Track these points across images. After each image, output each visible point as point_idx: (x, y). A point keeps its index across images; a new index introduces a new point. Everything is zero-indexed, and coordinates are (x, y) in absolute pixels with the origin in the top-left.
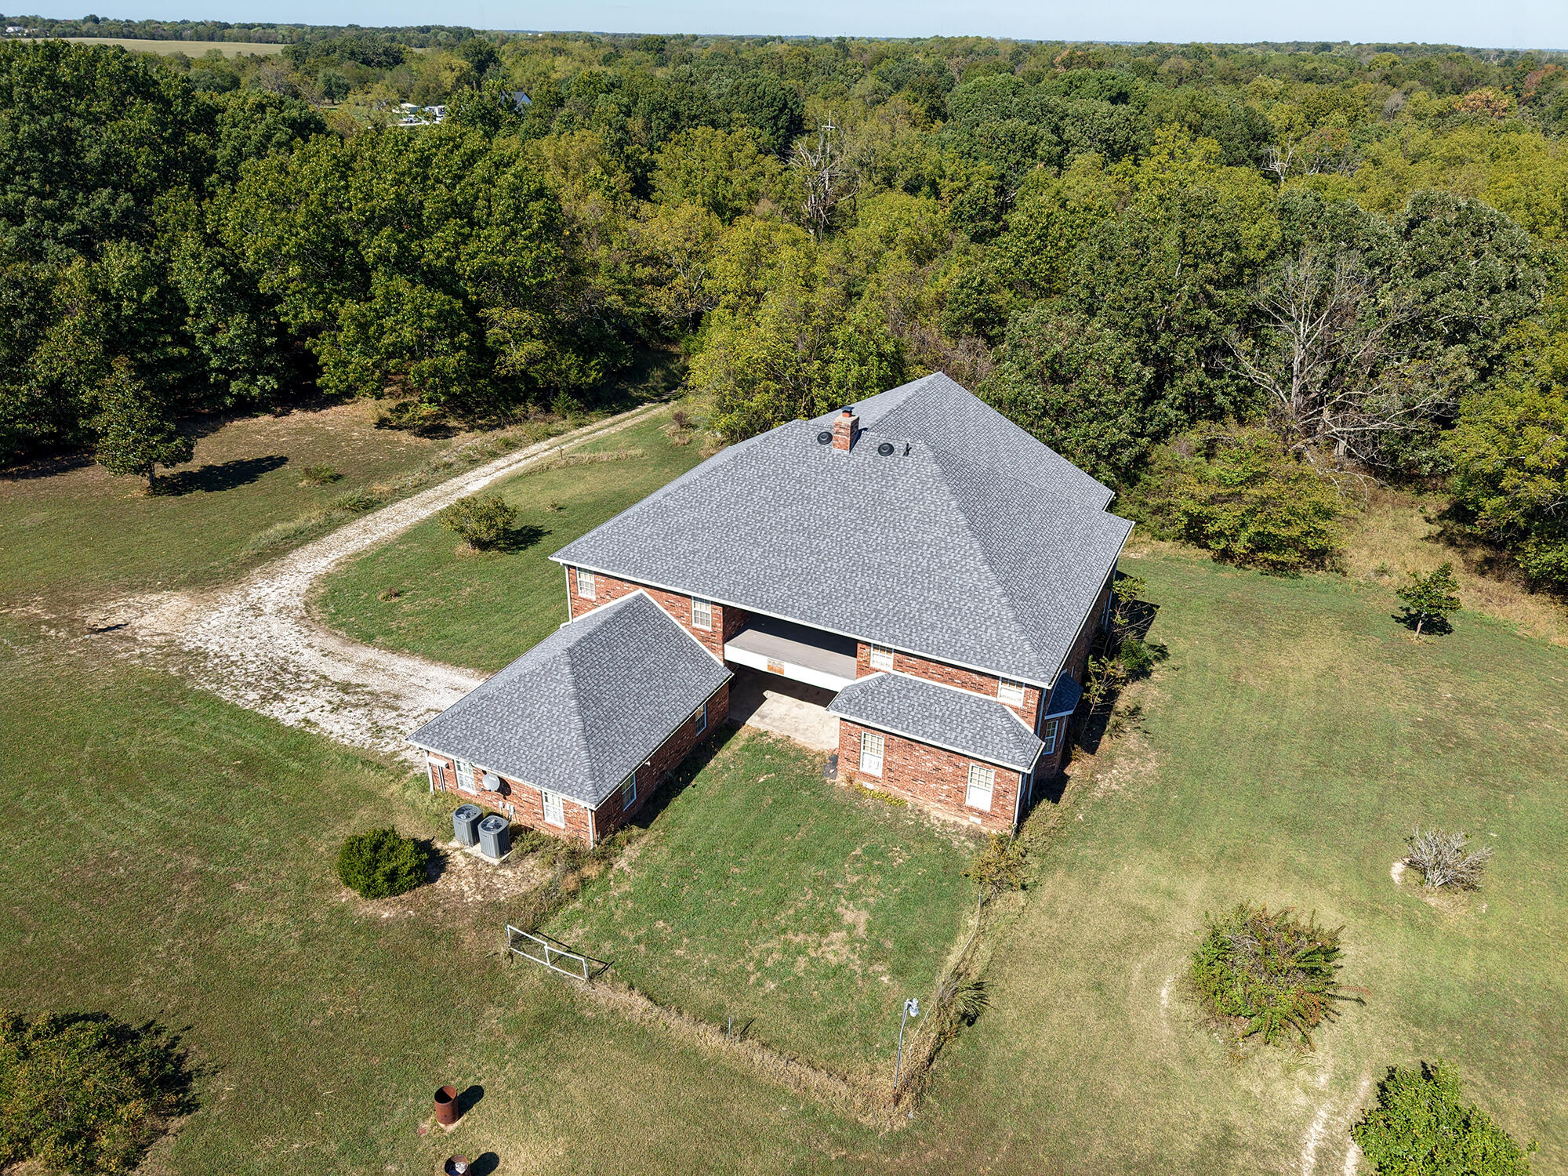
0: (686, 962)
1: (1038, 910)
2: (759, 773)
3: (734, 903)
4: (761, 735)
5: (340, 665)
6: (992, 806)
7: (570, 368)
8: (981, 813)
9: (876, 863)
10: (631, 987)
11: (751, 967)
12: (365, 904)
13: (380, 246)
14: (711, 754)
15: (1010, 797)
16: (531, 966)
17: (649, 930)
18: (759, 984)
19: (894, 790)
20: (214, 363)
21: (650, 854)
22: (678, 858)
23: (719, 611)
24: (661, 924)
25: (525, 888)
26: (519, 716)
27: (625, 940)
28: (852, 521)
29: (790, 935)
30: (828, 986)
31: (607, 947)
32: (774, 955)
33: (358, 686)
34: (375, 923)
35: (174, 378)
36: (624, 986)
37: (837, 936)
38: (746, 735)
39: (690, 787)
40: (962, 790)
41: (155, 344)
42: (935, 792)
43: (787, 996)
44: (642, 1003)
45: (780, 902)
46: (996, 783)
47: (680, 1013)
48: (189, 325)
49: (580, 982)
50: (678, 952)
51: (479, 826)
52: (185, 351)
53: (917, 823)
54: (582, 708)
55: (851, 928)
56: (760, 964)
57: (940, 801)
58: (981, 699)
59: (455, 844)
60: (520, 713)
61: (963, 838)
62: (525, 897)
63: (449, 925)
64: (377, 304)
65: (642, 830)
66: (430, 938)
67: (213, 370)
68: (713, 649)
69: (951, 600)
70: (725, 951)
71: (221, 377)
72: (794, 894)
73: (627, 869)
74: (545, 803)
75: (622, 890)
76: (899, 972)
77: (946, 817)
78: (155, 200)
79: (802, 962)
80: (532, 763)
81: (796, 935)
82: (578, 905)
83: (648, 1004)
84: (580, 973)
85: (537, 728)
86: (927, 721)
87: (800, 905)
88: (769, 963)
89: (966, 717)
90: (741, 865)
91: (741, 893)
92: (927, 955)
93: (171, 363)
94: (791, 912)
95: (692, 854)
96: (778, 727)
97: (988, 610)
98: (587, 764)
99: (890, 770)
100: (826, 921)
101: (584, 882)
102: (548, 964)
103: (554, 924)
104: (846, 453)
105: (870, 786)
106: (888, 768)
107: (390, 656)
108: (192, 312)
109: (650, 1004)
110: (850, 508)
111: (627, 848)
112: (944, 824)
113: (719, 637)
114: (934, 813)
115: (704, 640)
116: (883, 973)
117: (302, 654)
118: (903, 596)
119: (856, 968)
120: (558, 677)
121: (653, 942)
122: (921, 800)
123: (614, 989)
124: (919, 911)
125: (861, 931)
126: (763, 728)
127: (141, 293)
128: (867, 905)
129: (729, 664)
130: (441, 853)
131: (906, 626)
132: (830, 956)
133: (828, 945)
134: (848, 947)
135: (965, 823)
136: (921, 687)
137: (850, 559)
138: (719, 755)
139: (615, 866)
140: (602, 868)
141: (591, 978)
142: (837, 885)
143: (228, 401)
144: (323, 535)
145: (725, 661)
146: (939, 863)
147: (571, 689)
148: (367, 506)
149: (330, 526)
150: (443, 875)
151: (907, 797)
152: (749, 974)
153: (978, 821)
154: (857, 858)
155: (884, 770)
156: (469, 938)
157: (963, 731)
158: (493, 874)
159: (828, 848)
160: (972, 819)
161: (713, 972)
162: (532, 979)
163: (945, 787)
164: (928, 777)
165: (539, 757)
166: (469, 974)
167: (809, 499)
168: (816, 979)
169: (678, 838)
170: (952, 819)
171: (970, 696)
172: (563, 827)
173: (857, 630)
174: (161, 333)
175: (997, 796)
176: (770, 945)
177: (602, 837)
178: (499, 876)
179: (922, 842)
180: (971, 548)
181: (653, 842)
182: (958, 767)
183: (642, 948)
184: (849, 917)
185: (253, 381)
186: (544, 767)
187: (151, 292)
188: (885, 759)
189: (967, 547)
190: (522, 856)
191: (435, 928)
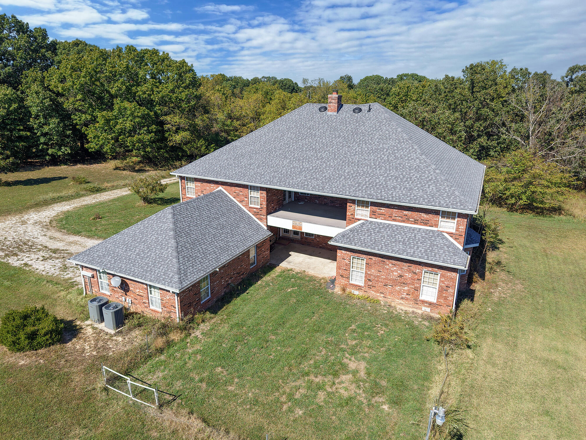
0: (235, 395)
1: (483, 362)
2: (288, 287)
3: (272, 357)
4: (289, 271)
5: (57, 242)
6: (438, 298)
7: (202, 146)
8: (430, 304)
9: (366, 333)
10: (191, 413)
11: (284, 399)
12: (10, 355)
13: (117, 86)
14: (259, 278)
15: (450, 290)
16: (117, 398)
17: (211, 372)
18: (290, 410)
19: (372, 293)
20: (42, 140)
21: (216, 328)
22: (235, 330)
23: (264, 193)
24: (219, 369)
25: (128, 347)
26: (138, 242)
27: (192, 380)
28: (340, 143)
29: (312, 377)
30: (343, 412)
31: (178, 385)
32: (301, 390)
33: (63, 250)
34: (12, 368)
35: (22, 145)
36: (184, 411)
37: (346, 378)
38: (280, 270)
39: (245, 294)
40: (417, 289)
41: (14, 129)
42: (399, 292)
43: (312, 420)
44: (196, 424)
45: (303, 356)
46: (441, 281)
47: (227, 432)
48: (32, 122)
49: (152, 409)
50: (230, 388)
51: (103, 308)
52: (29, 134)
53: (389, 312)
54: (177, 235)
55: (355, 373)
56: (290, 397)
57: (402, 298)
58: (427, 230)
59: (88, 322)
60: (139, 240)
61: (420, 320)
62: (127, 353)
63: (66, 370)
64: (115, 112)
65: (212, 315)
66: (48, 378)
67: (41, 143)
68: (260, 219)
69: (404, 174)
70: (265, 386)
71: (45, 147)
72: (313, 352)
73: (200, 336)
74: (150, 295)
75: (195, 348)
76: (395, 402)
77: (407, 309)
78: (24, 72)
79: (321, 396)
80: (142, 267)
81: (316, 377)
82: (162, 357)
83: (202, 425)
84: (153, 403)
85: (147, 248)
86: (394, 244)
87: (317, 358)
88: (297, 396)
89: (419, 240)
90: (277, 334)
91: (277, 350)
92: (413, 390)
93: (21, 138)
94: (312, 362)
95: (244, 328)
96: (298, 267)
97: (428, 177)
98: (176, 265)
99: (370, 280)
100: (337, 368)
101: (169, 344)
102: (131, 396)
103: (144, 369)
104: (335, 113)
105: (356, 293)
106: (368, 279)
107: (86, 239)
108: (33, 116)
109: (203, 425)
110: (339, 137)
111: (202, 325)
112: (406, 313)
113: (264, 211)
114: (398, 307)
115: (256, 214)
116: (383, 403)
117: (39, 238)
118: (375, 174)
119: (362, 399)
120: (164, 220)
121: (212, 382)
122: (389, 300)
123: (177, 414)
124: (401, 362)
125: (362, 374)
126: (289, 267)
127: (10, 106)
128: (364, 358)
129: (271, 228)
130: (78, 327)
131: (378, 189)
132: (342, 391)
133: (340, 383)
134: (354, 385)
135: (420, 312)
136: (388, 226)
137: (341, 160)
138: (264, 279)
139: (193, 335)
140: (183, 335)
141: (161, 406)
142: (342, 346)
143: (47, 157)
144: (72, 199)
145: (268, 226)
146: (408, 333)
147: (171, 226)
148: (98, 190)
149: (78, 196)
150: (74, 340)
151: (380, 297)
152: (282, 403)
153: (428, 310)
154: (354, 331)
155: (365, 281)
156: (77, 378)
157: (418, 248)
158: (108, 339)
159: (333, 325)
160: (424, 308)
161: (256, 402)
162: (117, 407)
163: (406, 288)
164: (395, 282)
165: (146, 264)
166: (68, 403)
167: (315, 136)
168: (333, 407)
169: (235, 319)
170: (411, 310)
171: (420, 229)
172: (160, 310)
173: (347, 193)
174: (18, 125)
175: (441, 290)
176: (298, 383)
177: (185, 315)
178: (113, 340)
179: (394, 322)
180: (413, 148)
181: (219, 322)
182: (415, 273)
183: (204, 385)
184: (352, 366)
185: (60, 149)
186: (149, 269)
187: (14, 106)
188: (366, 273)
189: (411, 148)
190: (130, 330)
191: (55, 371)
